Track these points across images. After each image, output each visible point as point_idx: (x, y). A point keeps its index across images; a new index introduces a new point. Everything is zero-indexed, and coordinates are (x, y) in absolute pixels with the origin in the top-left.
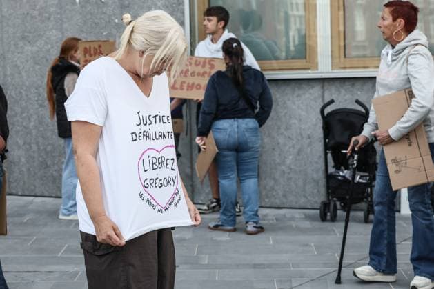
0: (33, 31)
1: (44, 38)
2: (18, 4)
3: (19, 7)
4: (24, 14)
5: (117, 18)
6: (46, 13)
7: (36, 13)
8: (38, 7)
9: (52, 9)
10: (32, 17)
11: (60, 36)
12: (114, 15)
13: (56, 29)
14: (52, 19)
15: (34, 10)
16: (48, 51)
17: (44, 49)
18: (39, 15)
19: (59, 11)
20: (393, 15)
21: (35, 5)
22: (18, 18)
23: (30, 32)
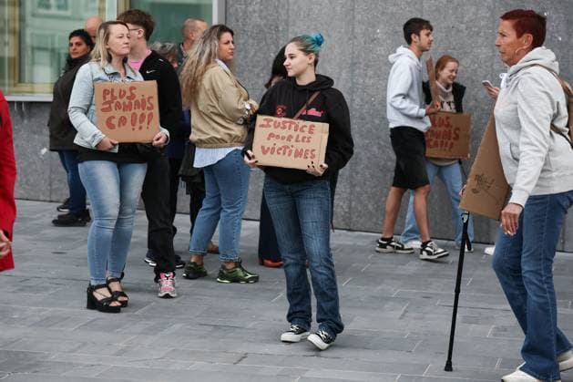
0: (457, 47)
1: (471, 56)
2: (442, 16)
3: (442, 19)
4: (449, 27)
5: (560, 36)
6: (476, 26)
7: (463, 26)
8: (466, 19)
9: (482, 23)
10: (458, 31)
11: (491, 54)
12: (557, 32)
13: (486, 46)
14: (482, 34)
15: (462, 23)
16: (475, 71)
17: (469, 70)
18: (467, 29)
19: (491, 25)
20: (517, 30)
21: (463, 17)
22: (441, 32)
23: (454, 49)
